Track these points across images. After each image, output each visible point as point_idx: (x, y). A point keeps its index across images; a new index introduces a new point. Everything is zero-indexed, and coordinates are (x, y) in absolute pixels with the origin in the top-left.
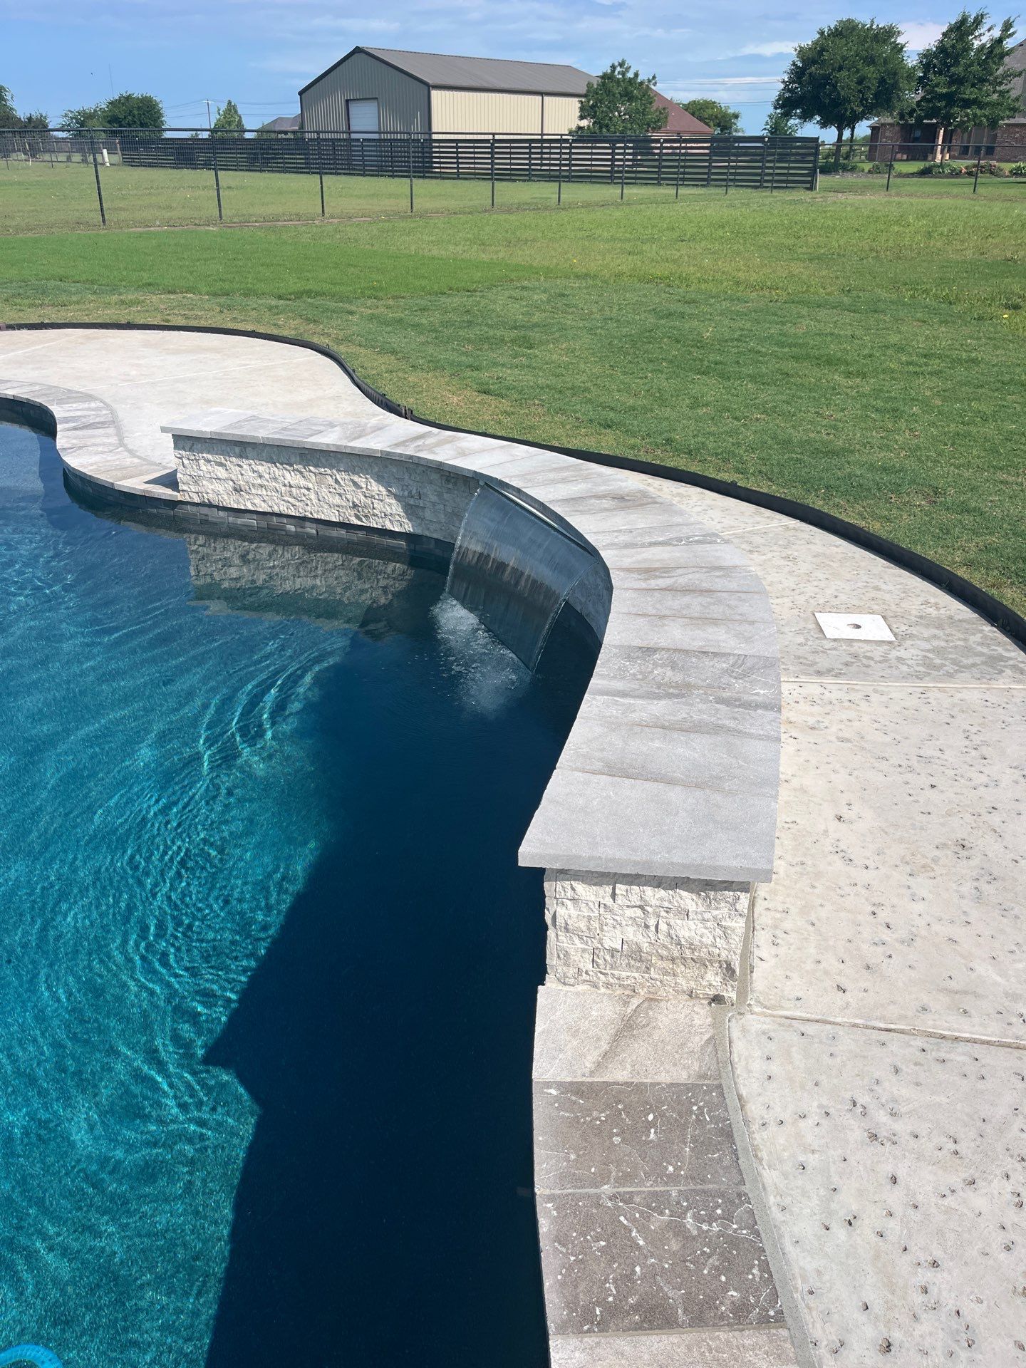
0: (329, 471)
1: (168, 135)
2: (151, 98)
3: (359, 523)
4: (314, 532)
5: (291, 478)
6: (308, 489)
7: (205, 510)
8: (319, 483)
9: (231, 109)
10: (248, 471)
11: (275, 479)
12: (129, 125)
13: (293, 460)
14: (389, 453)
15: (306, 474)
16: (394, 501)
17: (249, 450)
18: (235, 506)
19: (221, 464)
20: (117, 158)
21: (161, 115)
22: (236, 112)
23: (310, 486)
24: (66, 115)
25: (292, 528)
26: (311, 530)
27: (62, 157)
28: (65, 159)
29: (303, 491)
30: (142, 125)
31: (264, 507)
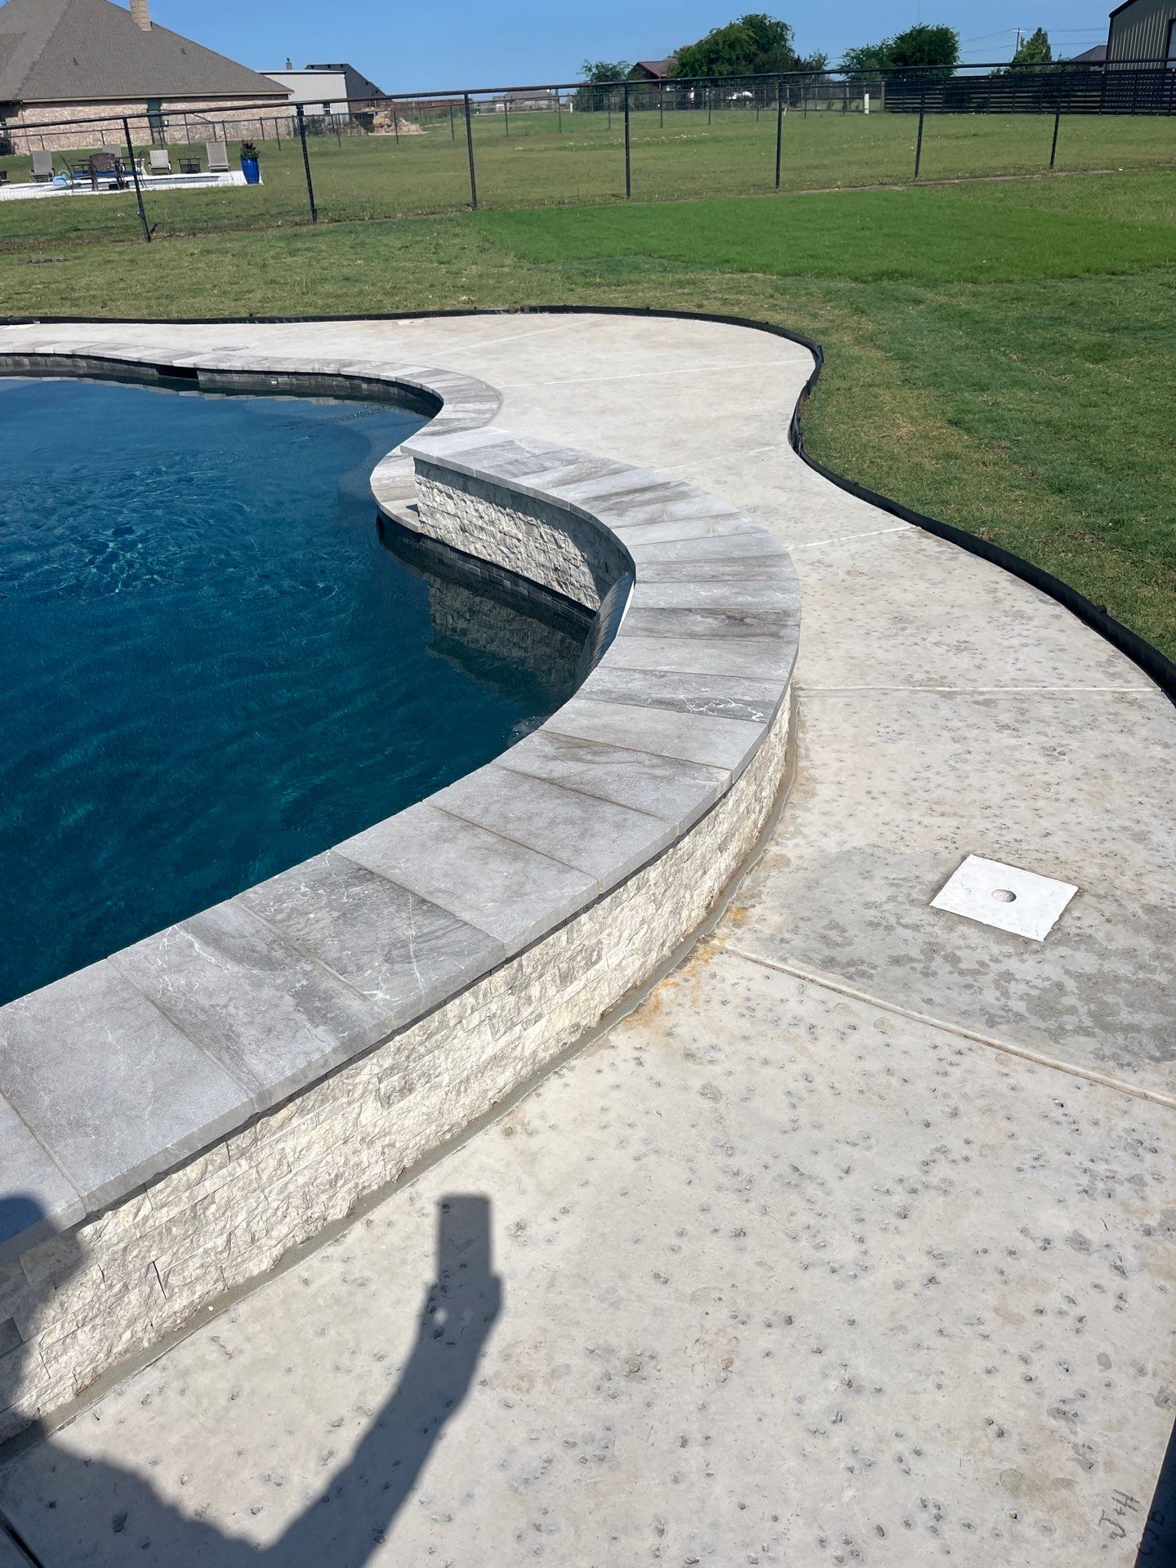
0: (534, 522)
1: (959, 73)
2: (947, 30)
3: (561, 591)
4: (526, 593)
5: (506, 524)
6: (519, 540)
7: (440, 548)
8: (529, 534)
9: (1040, 37)
10: (473, 509)
11: (492, 523)
12: (916, 63)
13: (505, 502)
14: (575, 508)
15: (517, 520)
16: (587, 570)
17: (470, 484)
18: (462, 548)
19: (450, 497)
20: (879, 104)
21: (956, 50)
22: (1045, 41)
23: (520, 536)
24: (848, 55)
25: (507, 583)
26: (524, 590)
27: (821, 106)
28: (824, 107)
29: (515, 541)
30: (931, 62)
31: (484, 555)
